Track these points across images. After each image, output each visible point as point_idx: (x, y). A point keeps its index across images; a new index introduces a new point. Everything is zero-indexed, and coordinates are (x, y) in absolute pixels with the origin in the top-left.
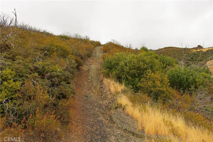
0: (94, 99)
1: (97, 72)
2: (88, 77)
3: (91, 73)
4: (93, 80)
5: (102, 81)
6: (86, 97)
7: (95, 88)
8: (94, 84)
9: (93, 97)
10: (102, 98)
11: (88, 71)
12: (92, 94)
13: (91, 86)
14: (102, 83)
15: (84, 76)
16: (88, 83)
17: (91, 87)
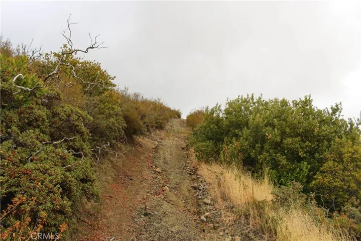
0: (174, 225)
1: (178, 152)
2: (155, 161)
3: (164, 154)
4: (170, 168)
5: (194, 171)
6: (146, 214)
7: (176, 188)
8: (171, 177)
9: (171, 219)
10: (202, 221)
11: (156, 149)
12: (166, 207)
13: (163, 182)
14: (194, 177)
15: (146, 157)
16: (155, 176)
17: (163, 186)
